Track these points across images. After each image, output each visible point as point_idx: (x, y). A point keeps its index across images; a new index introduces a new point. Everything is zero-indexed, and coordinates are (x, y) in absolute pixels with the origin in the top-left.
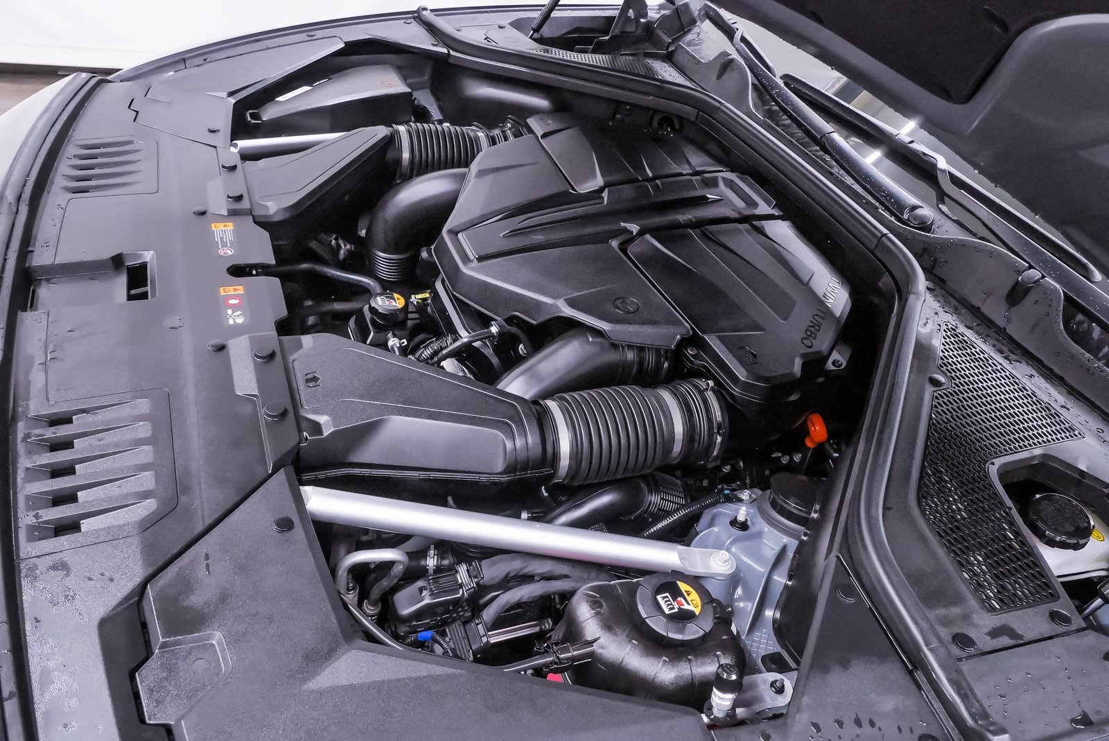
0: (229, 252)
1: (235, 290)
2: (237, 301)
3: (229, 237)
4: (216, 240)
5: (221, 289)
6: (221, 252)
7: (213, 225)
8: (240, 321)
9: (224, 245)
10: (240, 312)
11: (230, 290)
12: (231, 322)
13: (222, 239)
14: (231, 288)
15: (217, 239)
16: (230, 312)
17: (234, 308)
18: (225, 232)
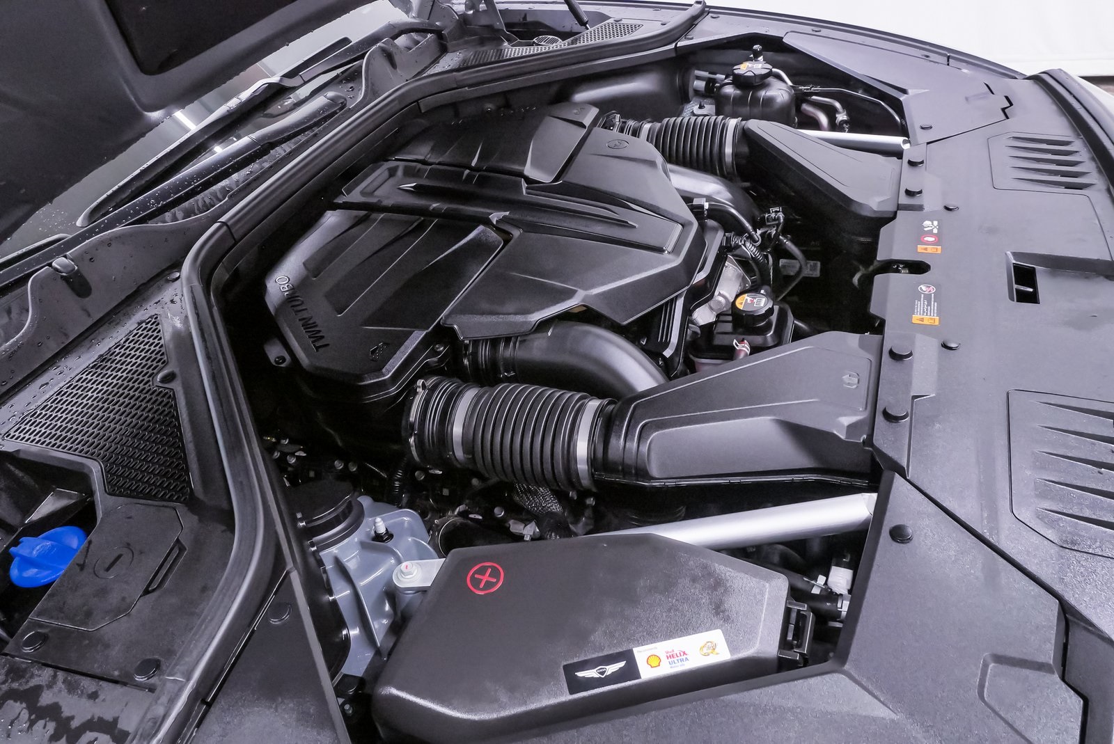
0: (924, 288)
1: (926, 249)
2: (926, 239)
3: (920, 305)
4: (936, 304)
5: (939, 252)
6: (933, 289)
7: (937, 323)
8: (927, 223)
9: (928, 297)
10: (926, 229)
11: (930, 249)
12: (936, 223)
13: (929, 304)
14: (929, 251)
15: (934, 305)
16: (935, 231)
17: (930, 233)
18: (924, 312)
